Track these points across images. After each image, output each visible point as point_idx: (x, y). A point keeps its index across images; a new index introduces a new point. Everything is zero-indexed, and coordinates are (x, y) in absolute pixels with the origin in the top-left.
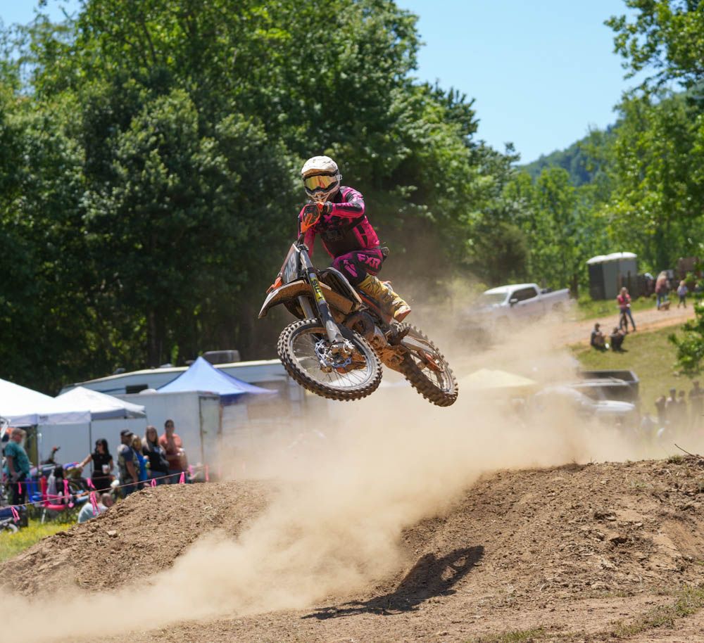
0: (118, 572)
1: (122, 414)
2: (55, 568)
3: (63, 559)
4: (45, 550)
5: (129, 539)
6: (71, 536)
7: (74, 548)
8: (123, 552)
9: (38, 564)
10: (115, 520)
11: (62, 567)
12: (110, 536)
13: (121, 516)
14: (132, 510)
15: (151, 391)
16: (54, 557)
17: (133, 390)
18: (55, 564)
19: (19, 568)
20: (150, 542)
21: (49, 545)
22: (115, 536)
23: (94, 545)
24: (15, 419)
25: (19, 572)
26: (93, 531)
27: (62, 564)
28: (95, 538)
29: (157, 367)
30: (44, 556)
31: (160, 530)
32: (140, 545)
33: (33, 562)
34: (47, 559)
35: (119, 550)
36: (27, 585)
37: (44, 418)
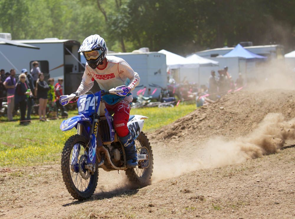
0: (225, 123)
1: (210, 65)
2: (201, 121)
3: (204, 117)
4: (197, 114)
5: (228, 110)
6: (206, 109)
7: (208, 113)
8: (226, 115)
9: (194, 119)
10: (222, 103)
11: (203, 120)
12: (221, 109)
13: (225, 102)
14: (229, 100)
15: (221, 56)
16: (200, 116)
17: (214, 56)
18: (201, 119)
19: (187, 120)
20: (236, 112)
21: (198, 112)
22: (223, 109)
23: (215, 112)
25: (187, 122)
26: (214, 107)
27: (203, 119)
28: (215, 110)
29: (222, 47)
30: (196, 116)
31: (240, 107)
32: (232, 113)
33: (192, 118)
34: (197, 117)
35: (225, 114)
36: (190, 127)
37: (182, 65)
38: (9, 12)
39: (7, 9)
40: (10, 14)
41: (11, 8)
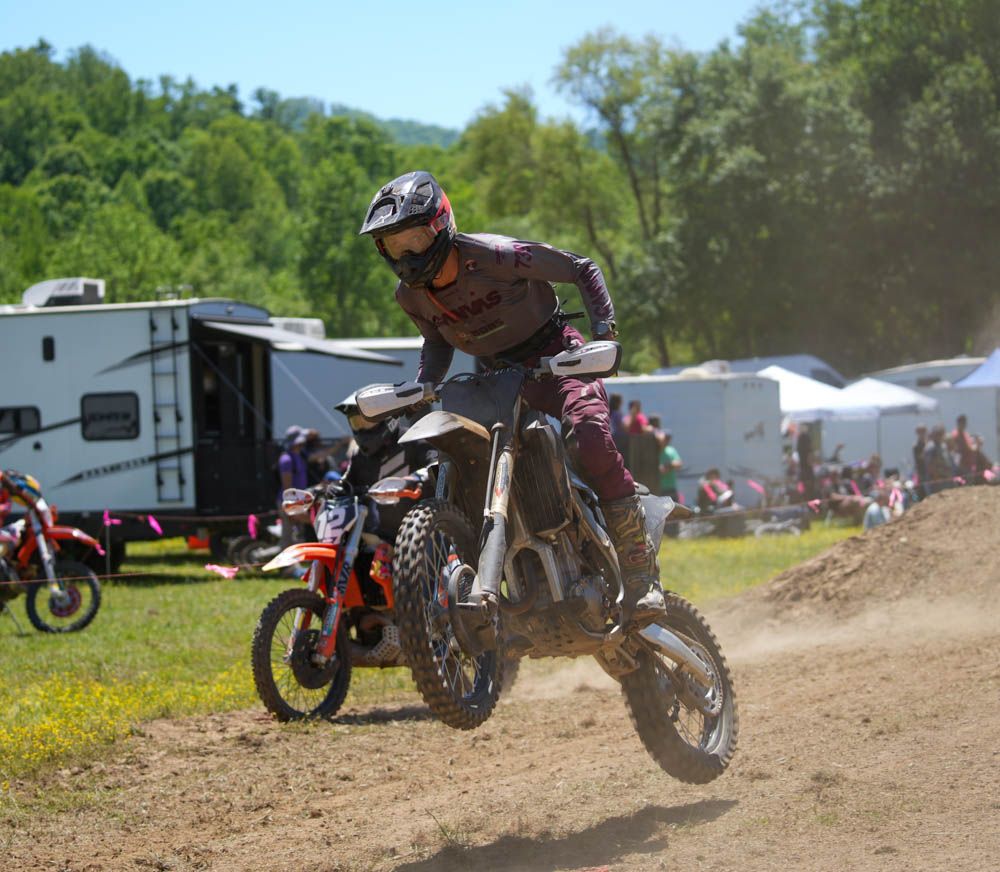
0: (915, 580)
1: (912, 409)
2: (847, 576)
3: (855, 565)
4: (836, 556)
5: (928, 545)
6: (864, 541)
7: (868, 553)
8: (921, 559)
9: (828, 570)
10: (912, 525)
11: (854, 574)
12: (902, 543)
13: (919, 520)
14: (930, 514)
15: (946, 384)
16: (846, 563)
17: (924, 384)
18: (848, 570)
19: (809, 575)
20: (950, 549)
21: (841, 550)
23: (889, 551)
24: (797, 414)
25: (808, 579)
26: (888, 536)
27: (855, 571)
28: (890, 544)
29: (952, 356)
30: (835, 562)
31: (960, 535)
32: (939, 551)
33: (823, 569)
34: (839, 564)
35: (916, 556)
36: (817, 593)
37: (830, 413)
38: (332, 252)
39: (327, 246)
40: (332, 260)
41: (337, 242)
